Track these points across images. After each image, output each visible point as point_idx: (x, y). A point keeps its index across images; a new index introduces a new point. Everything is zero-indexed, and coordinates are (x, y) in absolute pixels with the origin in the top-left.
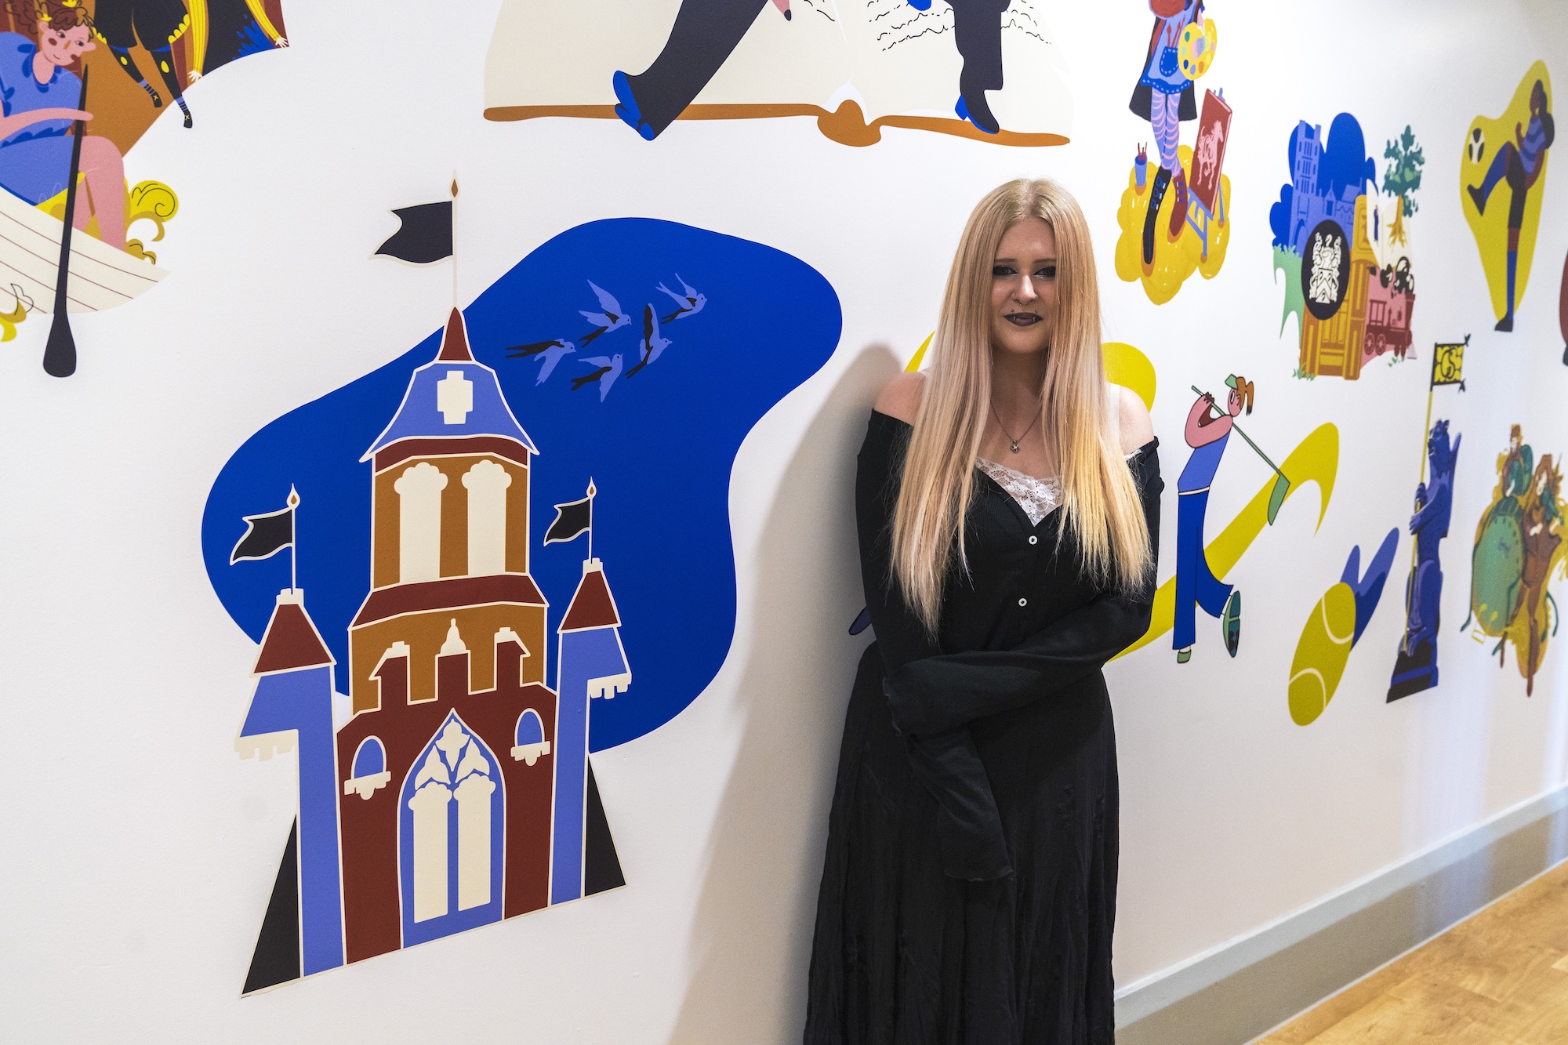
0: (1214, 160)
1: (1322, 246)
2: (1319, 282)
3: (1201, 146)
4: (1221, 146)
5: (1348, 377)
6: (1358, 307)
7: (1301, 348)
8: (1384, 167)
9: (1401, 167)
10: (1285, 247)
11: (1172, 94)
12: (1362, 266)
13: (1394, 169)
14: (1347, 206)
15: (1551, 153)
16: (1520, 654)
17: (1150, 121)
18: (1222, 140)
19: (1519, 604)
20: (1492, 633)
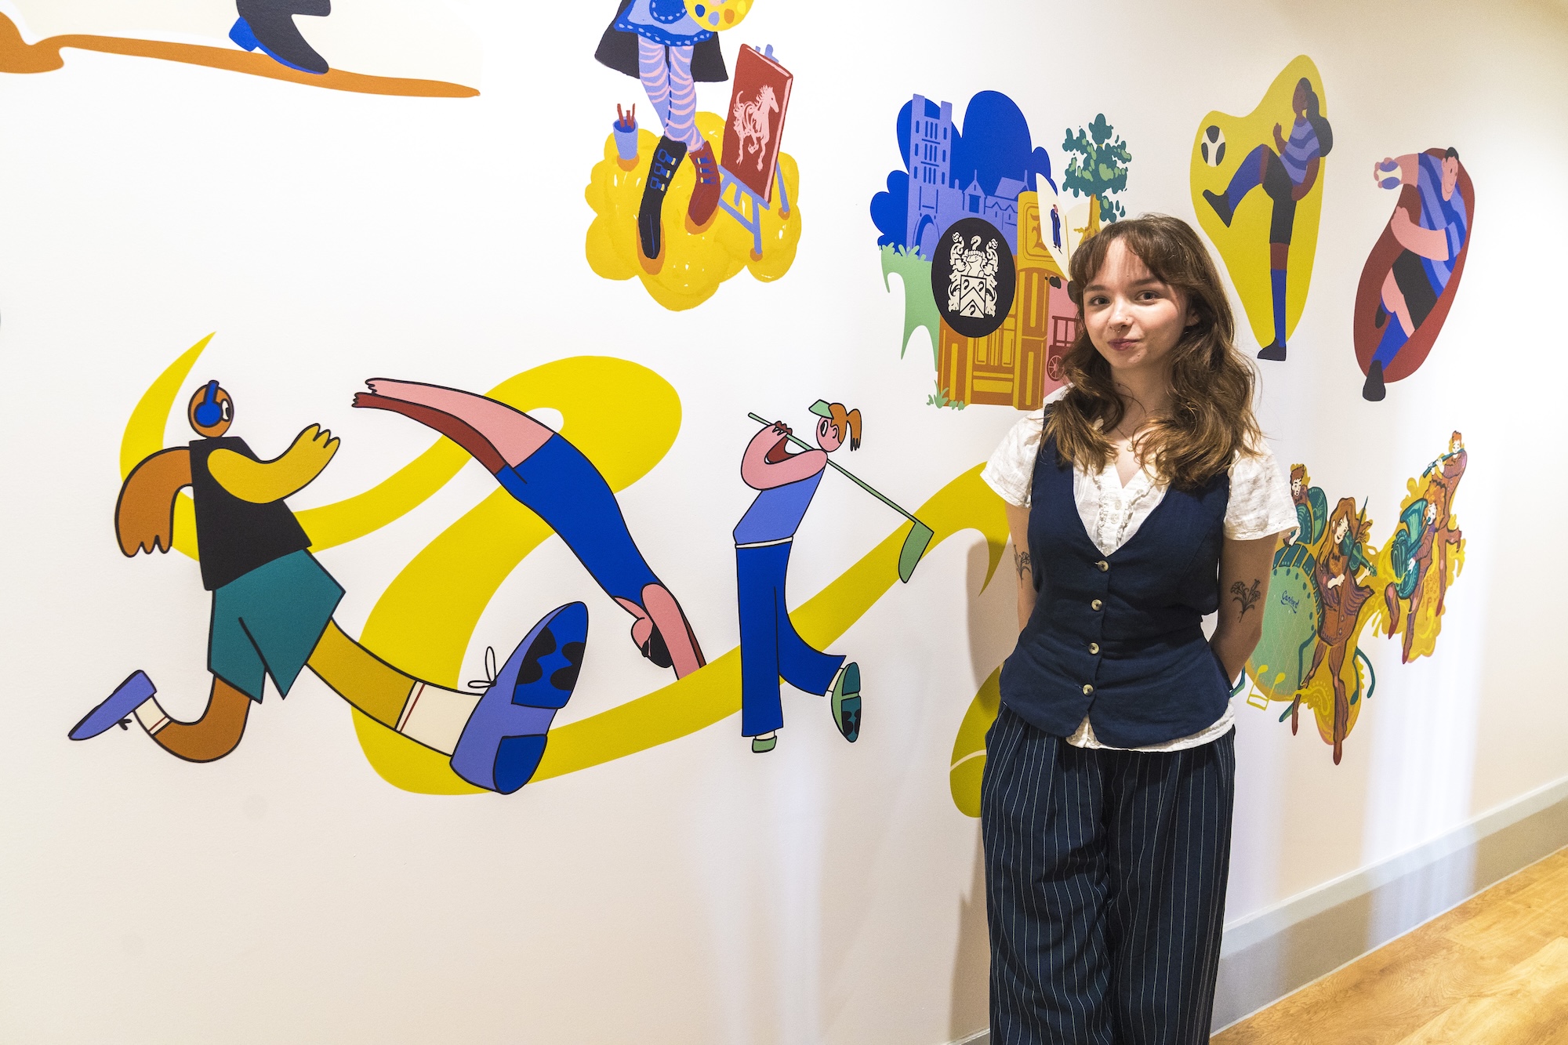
0: (766, 134)
1: (964, 249)
2: (964, 292)
3: (739, 114)
4: (775, 120)
5: (1022, 406)
6: (1033, 324)
7: (939, 369)
8: (1060, 161)
9: (1092, 163)
10: (901, 247)
11: (676, 45)
12: (1035, 276)
13: (1080, 163)
14: (1004, 204)
15: (1328, 163)
16: (1320, 718)
17: (638, 77)
18: (777, 110)
19: (1316, 663)
20: (1277, 698)
